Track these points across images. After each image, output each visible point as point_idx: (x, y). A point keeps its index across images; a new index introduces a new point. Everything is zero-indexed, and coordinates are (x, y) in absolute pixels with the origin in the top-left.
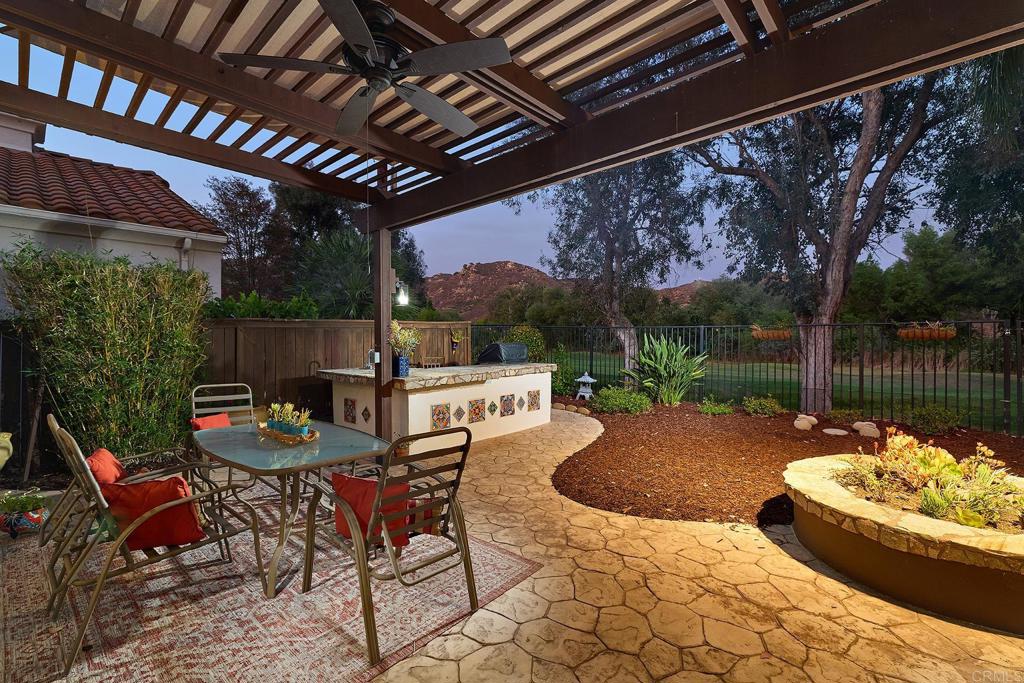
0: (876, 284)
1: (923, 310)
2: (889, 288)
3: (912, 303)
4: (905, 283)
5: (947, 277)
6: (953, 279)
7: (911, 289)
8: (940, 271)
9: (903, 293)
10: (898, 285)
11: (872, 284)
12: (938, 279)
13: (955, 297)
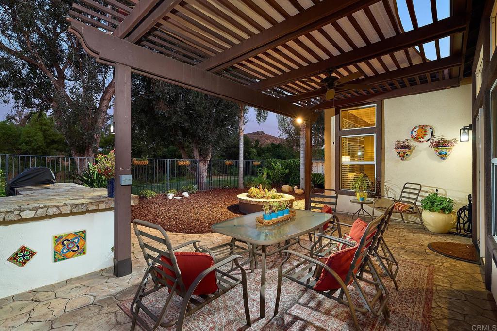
0: (14, 135)
1: (40, 151)
2: (22, 138)
3: (35, 147)
4: (31, 137)
5: (51, 136)
6: (54, 137)
7: (35, 140)
8: (48, 133)
9: (30, 142)
10: (28, 137)
11: (11, 134)
12: (47, 136)
13: (55, 146)
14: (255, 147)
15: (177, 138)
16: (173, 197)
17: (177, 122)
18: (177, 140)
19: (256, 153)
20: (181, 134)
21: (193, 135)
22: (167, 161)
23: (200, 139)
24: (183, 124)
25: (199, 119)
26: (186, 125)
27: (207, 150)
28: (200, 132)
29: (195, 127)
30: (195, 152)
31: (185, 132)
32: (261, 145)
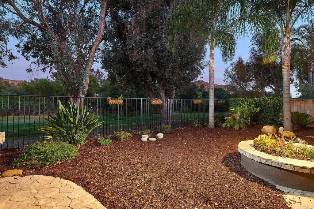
14: (201, 90)
15: (148, 81)
16: (148, 139)
17: (147, 67)
18: (148, 83)
19: (201, 95)
20: (151, 78)
21: (161, 79)
22: (140, 100)
23: (166, 81)
24: (153, 69)
25: (165, 64)
26: (155, 69)
27: (172, 90)
28: (167, 76)
29: (162, 72)
30: (161, 93)
31: (154, 76)
32: (205, 89)
